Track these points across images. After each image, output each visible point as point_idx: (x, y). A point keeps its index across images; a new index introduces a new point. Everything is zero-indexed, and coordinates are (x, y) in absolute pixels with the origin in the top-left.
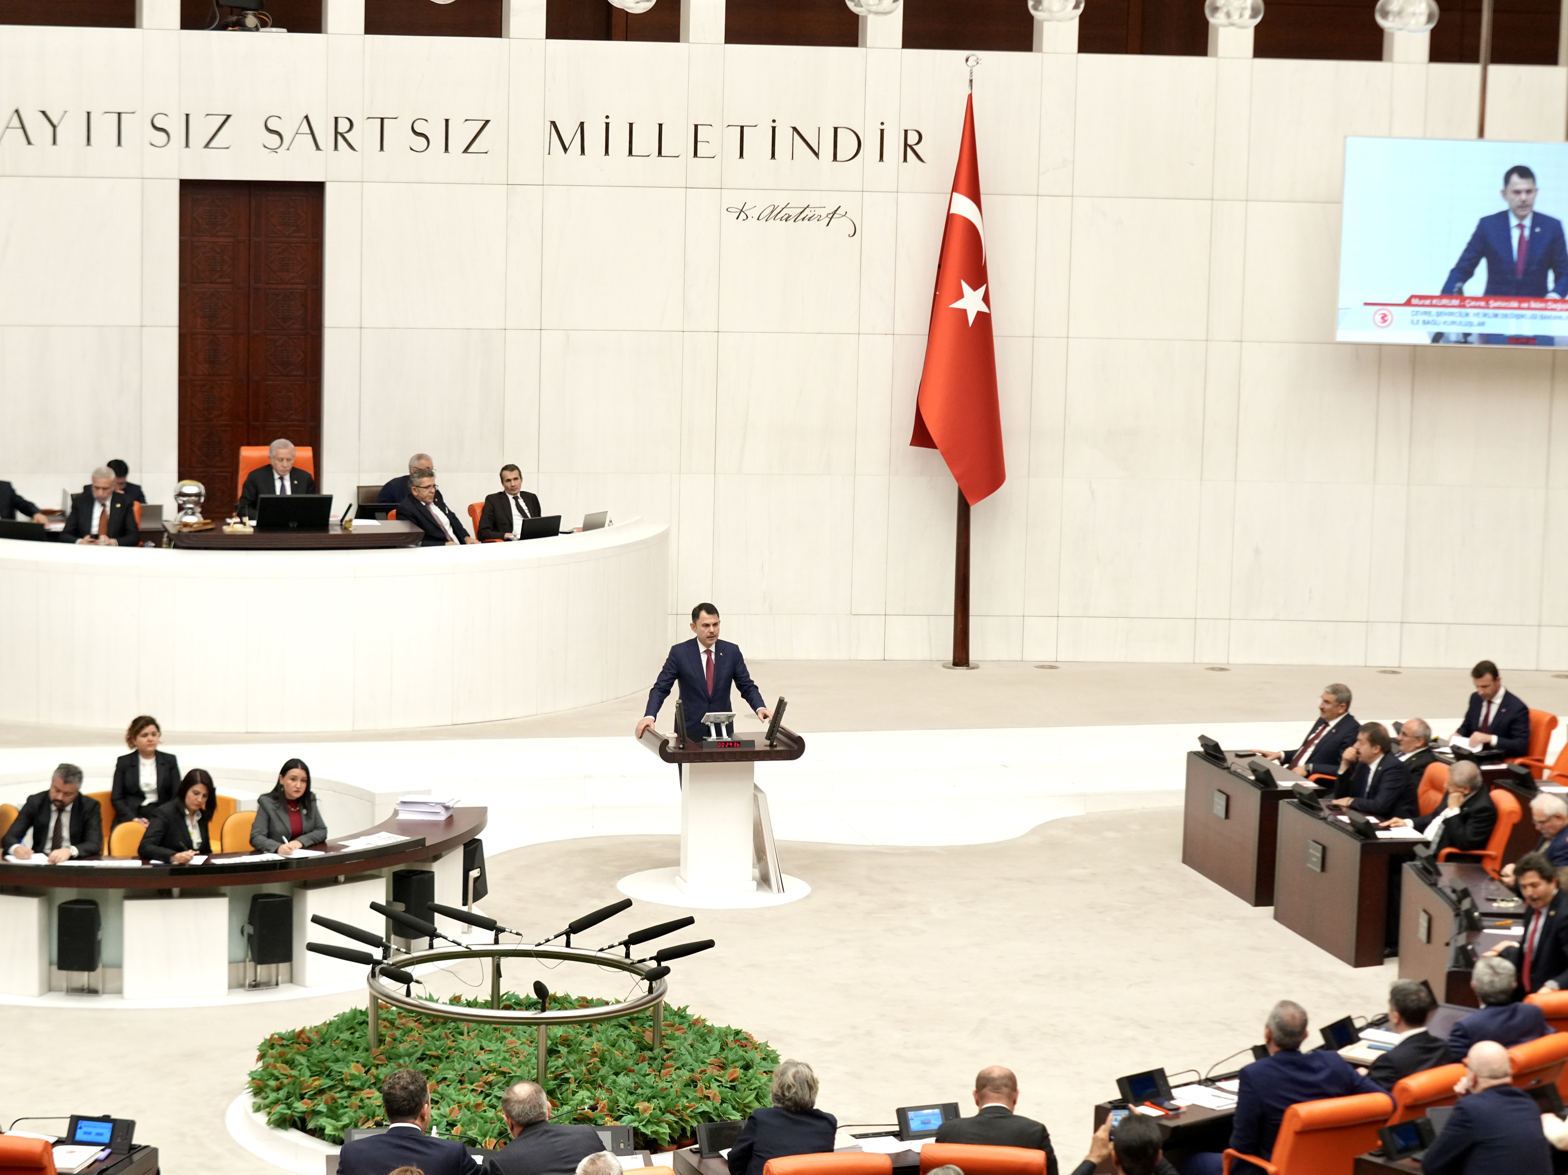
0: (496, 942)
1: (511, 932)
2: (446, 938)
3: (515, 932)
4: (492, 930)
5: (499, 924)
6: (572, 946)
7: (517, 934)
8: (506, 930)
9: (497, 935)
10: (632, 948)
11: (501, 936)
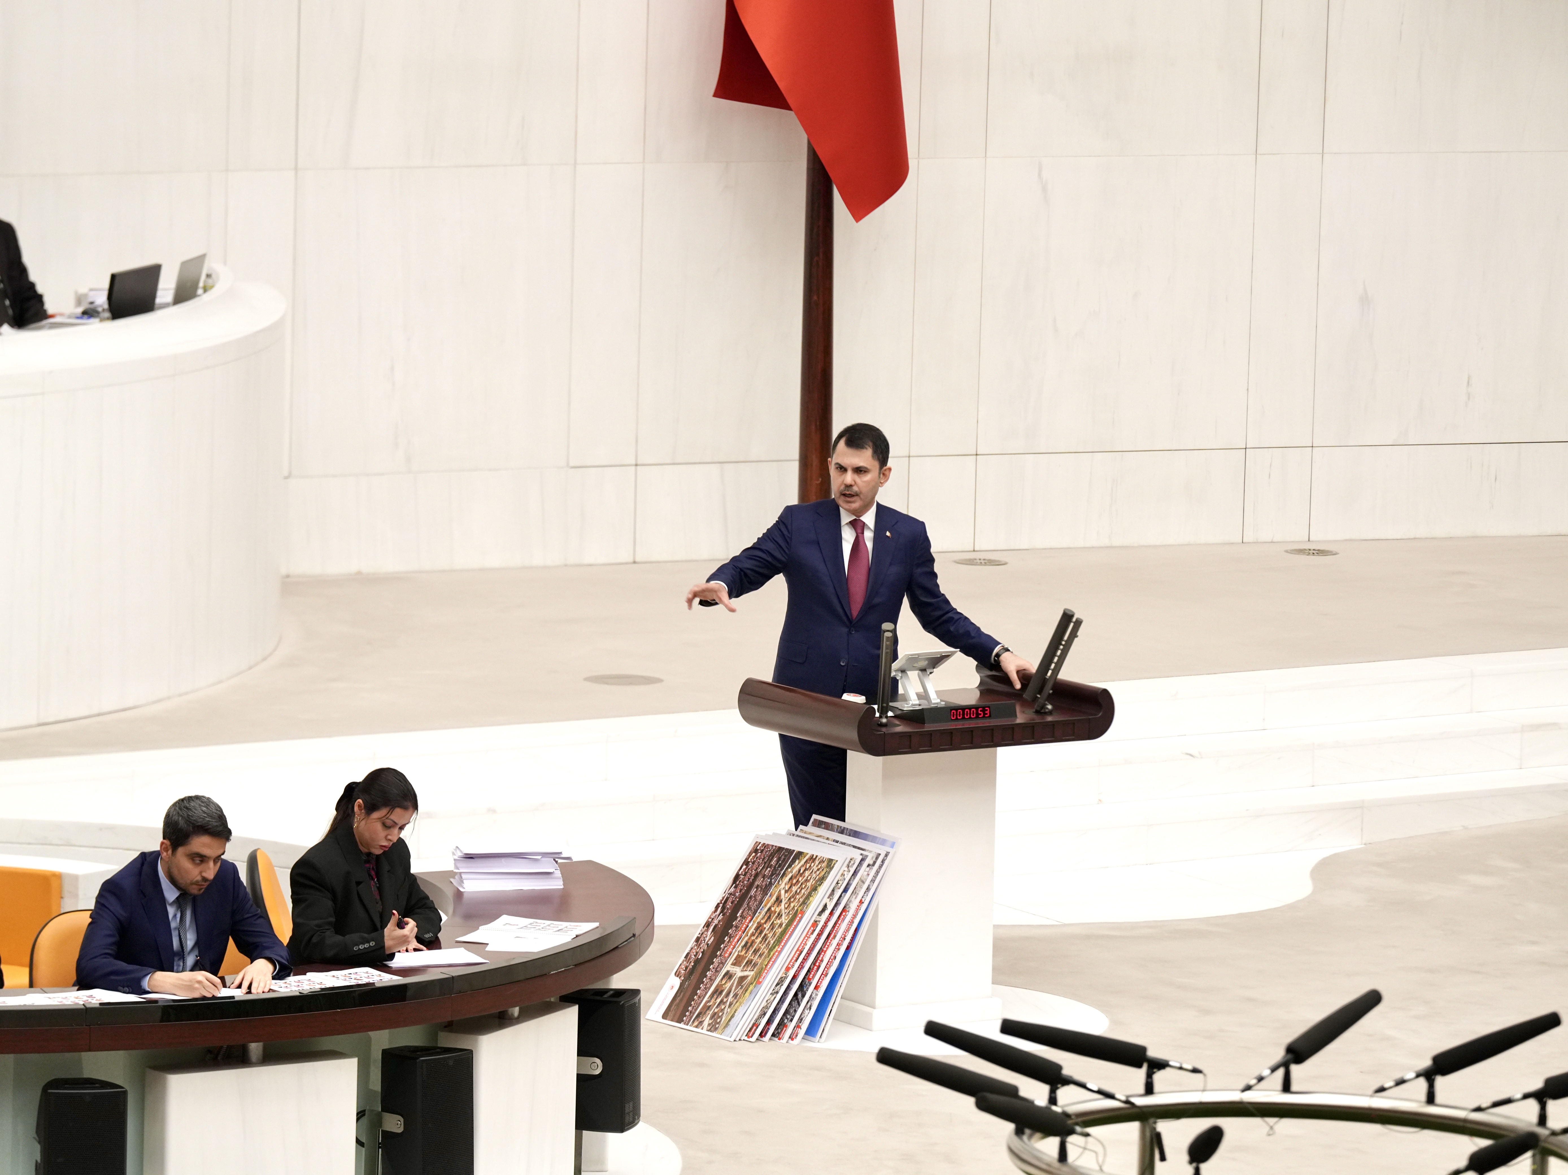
0: (1149, 1089)
1: (1181, 1068)
2: (1083, 1086)
3: (1190, 1067)
4: (1139, 1066)
5: (1153, 1053)
6: (1294, 1088)
7: (1195, 1071)
8: (1171, 1063)
9: (1149, 1076)
10: (1441, 1082)
11: (1159, 1077)
